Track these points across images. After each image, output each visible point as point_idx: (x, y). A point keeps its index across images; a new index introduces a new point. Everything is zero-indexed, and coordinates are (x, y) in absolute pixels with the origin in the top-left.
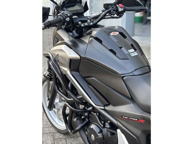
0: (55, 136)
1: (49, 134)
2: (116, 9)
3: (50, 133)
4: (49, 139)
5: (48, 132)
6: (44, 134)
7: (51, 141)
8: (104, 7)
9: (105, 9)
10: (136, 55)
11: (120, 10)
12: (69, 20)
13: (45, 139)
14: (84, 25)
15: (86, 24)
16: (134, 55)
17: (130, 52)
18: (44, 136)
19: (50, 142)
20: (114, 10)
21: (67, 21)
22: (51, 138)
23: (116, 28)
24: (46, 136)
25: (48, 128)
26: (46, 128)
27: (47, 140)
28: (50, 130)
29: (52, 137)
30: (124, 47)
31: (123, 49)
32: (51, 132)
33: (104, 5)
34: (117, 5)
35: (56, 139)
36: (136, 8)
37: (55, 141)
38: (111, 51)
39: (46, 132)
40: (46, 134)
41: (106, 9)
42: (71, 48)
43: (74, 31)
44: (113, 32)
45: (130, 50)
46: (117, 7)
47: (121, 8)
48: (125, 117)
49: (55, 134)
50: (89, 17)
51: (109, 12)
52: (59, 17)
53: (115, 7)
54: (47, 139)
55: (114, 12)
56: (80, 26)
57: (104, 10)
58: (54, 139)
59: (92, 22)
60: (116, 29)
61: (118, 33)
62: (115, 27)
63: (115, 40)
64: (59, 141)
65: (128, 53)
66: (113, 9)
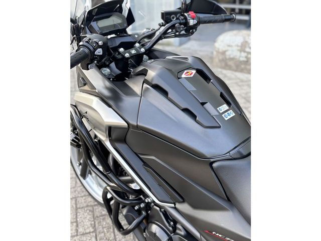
0: (95, 211)
1: (86, 209)
2: (184, 21)
3: (87, 206)
4: (86, 218)
5: (85, 205)
6: (80, 208)
7: (90, 221)
8: (163, 18)
9: (164, 22)
10: (232, 116)
11: (192, 22)
12: (101, 54)
13: (81, 218)
14: (130, 53)
15: (133, 52)
16: (229, 117)
17: (221, 112)
18: (79, 213)
19: (87, 223)
20: (181, 24)
21: (98, 55)
22: (90, 215)
23: (190, 60)
24: (82, 213)
25: (84, 198)
26: (81, 198)
27: (84, 221)
28: (87, 202)
29: (90, 213)
30: (210, 103)
31: (208, 106)
32: (89, 204)
33: (163, 14)
34: (186, 14)
35: (97, 217)
36: (218, 17)
37: (95, 221)
38: (186, 111)
39: (82, 206)
40: (82, 208)
41: (167, 22)
42: (110, 106)
43: (113, 65)
44: (186, 71)
45: (220, 107)
46: (186, 18)
47: (193, 19)
48: (218, 234)
49: (95, 208)
50: (136, 36)
51: (173, 27)
52: (81, 49)
53: (182, 17)
54: (84, 218)
55: (180, 28)
56: (124, 57)
57: (162, 23)
58: (94, 216)
59: (143, 46)
60: (190, 64)
61: (194, 72)
62: (186, 58)
63: (191, 87)
64: (102, 220)
65: (218, 114)
66: (178, 21)
